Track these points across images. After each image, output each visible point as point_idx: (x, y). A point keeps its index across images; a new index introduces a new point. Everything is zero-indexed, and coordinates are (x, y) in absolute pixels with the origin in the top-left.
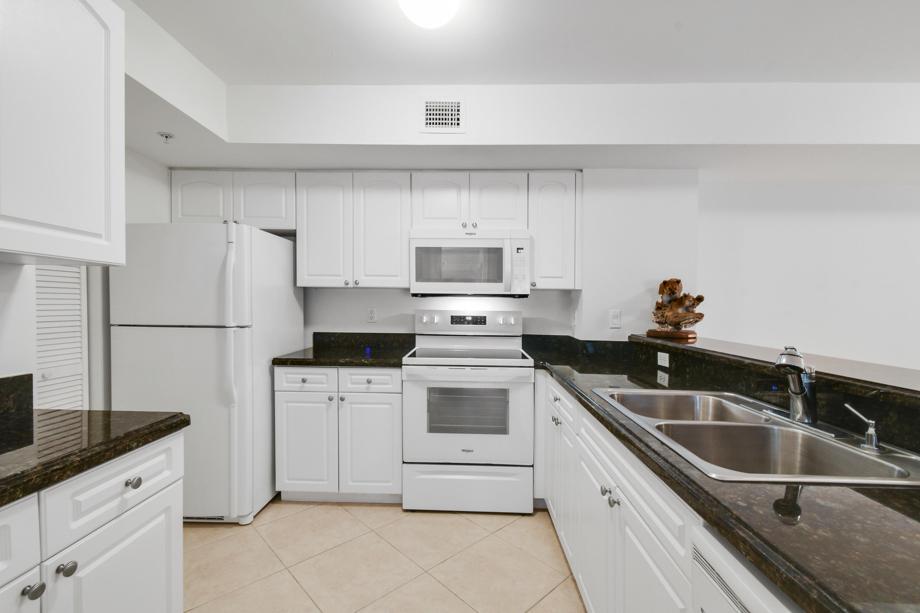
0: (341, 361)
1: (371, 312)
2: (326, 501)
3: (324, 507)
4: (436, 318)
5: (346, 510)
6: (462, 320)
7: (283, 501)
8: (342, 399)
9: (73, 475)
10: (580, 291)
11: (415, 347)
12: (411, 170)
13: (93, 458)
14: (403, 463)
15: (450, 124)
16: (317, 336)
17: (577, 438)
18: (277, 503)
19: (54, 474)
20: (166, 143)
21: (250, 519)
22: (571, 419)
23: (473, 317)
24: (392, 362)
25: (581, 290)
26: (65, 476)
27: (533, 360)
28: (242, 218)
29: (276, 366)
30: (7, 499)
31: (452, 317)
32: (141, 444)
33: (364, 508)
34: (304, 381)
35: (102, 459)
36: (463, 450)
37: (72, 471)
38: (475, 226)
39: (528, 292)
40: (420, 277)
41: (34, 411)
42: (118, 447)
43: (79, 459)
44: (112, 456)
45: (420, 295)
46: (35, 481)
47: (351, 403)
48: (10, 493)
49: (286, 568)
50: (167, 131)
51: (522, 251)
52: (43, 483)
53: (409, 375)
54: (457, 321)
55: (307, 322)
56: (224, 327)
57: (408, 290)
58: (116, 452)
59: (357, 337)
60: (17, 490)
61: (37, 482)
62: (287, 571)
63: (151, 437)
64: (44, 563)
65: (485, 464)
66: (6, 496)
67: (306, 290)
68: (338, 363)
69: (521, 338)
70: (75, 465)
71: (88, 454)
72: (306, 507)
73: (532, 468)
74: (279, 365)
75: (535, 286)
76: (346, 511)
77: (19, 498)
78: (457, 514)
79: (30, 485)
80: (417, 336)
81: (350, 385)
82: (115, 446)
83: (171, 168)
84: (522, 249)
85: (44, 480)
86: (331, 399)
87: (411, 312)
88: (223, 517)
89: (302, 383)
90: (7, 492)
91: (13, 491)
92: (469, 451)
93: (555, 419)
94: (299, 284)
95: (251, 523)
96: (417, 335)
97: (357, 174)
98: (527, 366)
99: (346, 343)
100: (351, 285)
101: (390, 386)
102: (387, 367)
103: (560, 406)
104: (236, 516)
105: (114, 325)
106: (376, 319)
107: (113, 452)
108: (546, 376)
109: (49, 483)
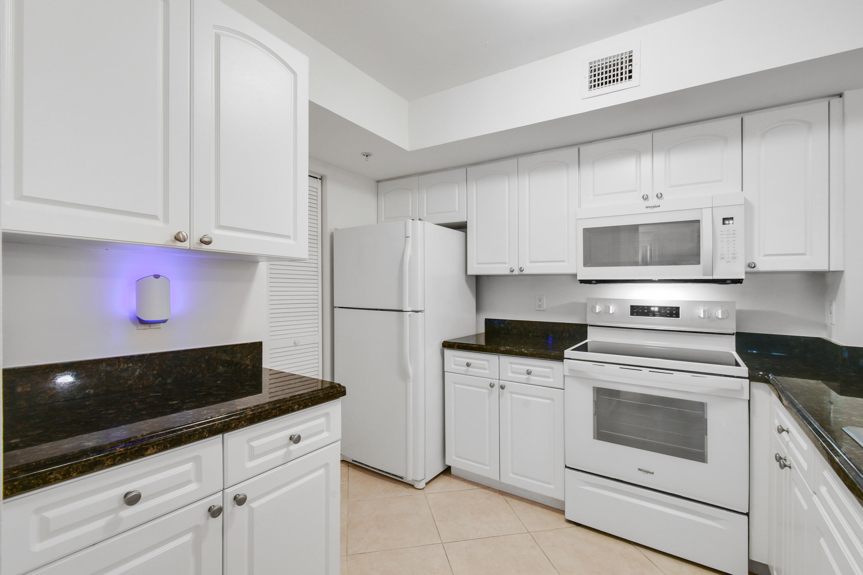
0: (502, 349)
1: (540, 300)
2: (489, 486)
3: (487, 491)
4: (611, 307)
5: (507, 502)
6: (646, 311)
7: (452, 475)
8: (502, 387)
9: (247, 425)
10: (839, 274)
11: (586, 338)
12: (577, 144)
13: (262, 414)
14: (565, 468)
15: (619, 80)
16: (489, 322)
17: (813, 498)
18: (447, 475)
19: (232, 422)
20: (367, 161)
21: (422, 485)
22: (805, 465)
23: (660, 308)
24: (553, 354)
25: (843, 271)
26: (240, 425)
27: (747, 368)
28: (425, 215)
29: (446, 348)
30: (197, 436)
31: (632, 307)
32: (302, 407)
33: (524, 505)
34: (468, 365)
35: (269, 415)
36: (639, 469)
37: (245, 422)
38: (660, 196)
39: (743, 277)
40: (589, 261)
41: (263, 369)
42: (282, 407)
43: (251, 413)
44: (277, 414)
45: (594, 282)
46: (217, 426)
47: (511, 393)
48: (199, 432)
49: (442, 543)
50: (367, 151)
51: (731, 222)
52: (223, 428)
53: (571, 370)
54: (638, 311)
55: (479, 308)
56: (402, 311)
57: (575, 275)
58: (281, 411)
59: (525, 325)
60: (204, 431)
61: (219, 426)
62: (442, 545)
63: (310, 401)
64: (226, 490)
65: (671, 493)
66: (196, 434)
67: (478, 278)
68: (499, 351)
69: (734, 338)
70: (248, 417)
71: (259, 410)
72: (470, 487)
73: (746, 517)
74: (448, 348)
75: (754, 267)
76: (505, 502)
77: (205, 437)
78: (633, 545)
79: (214, 428)
80: (589, 328)
81: (510, 374)
82: (280, 407)
83: (378, 182)
84: (732, 218)
85: (224, 426)
86: (492, 386)
87: (583, 300)
88: (403, 477)
89: (467, 367)
90: (197, 431)
91: (202, 431)
92: (648, 472)
93: (781, 458)
94: (469, 273)
95: (423, 488)
96: (590, 326)
97: (522, 160)
98: (736, 375)
99: (515, 331)
100: (516, 272)
101: (551, 380)
102: (547, 359)
103: (789, 441)
104: (411, 480)
105: (336, 307)
106: (545, 307)
107: (279, 410)
108: (770, 394)
109: (228, 428)
